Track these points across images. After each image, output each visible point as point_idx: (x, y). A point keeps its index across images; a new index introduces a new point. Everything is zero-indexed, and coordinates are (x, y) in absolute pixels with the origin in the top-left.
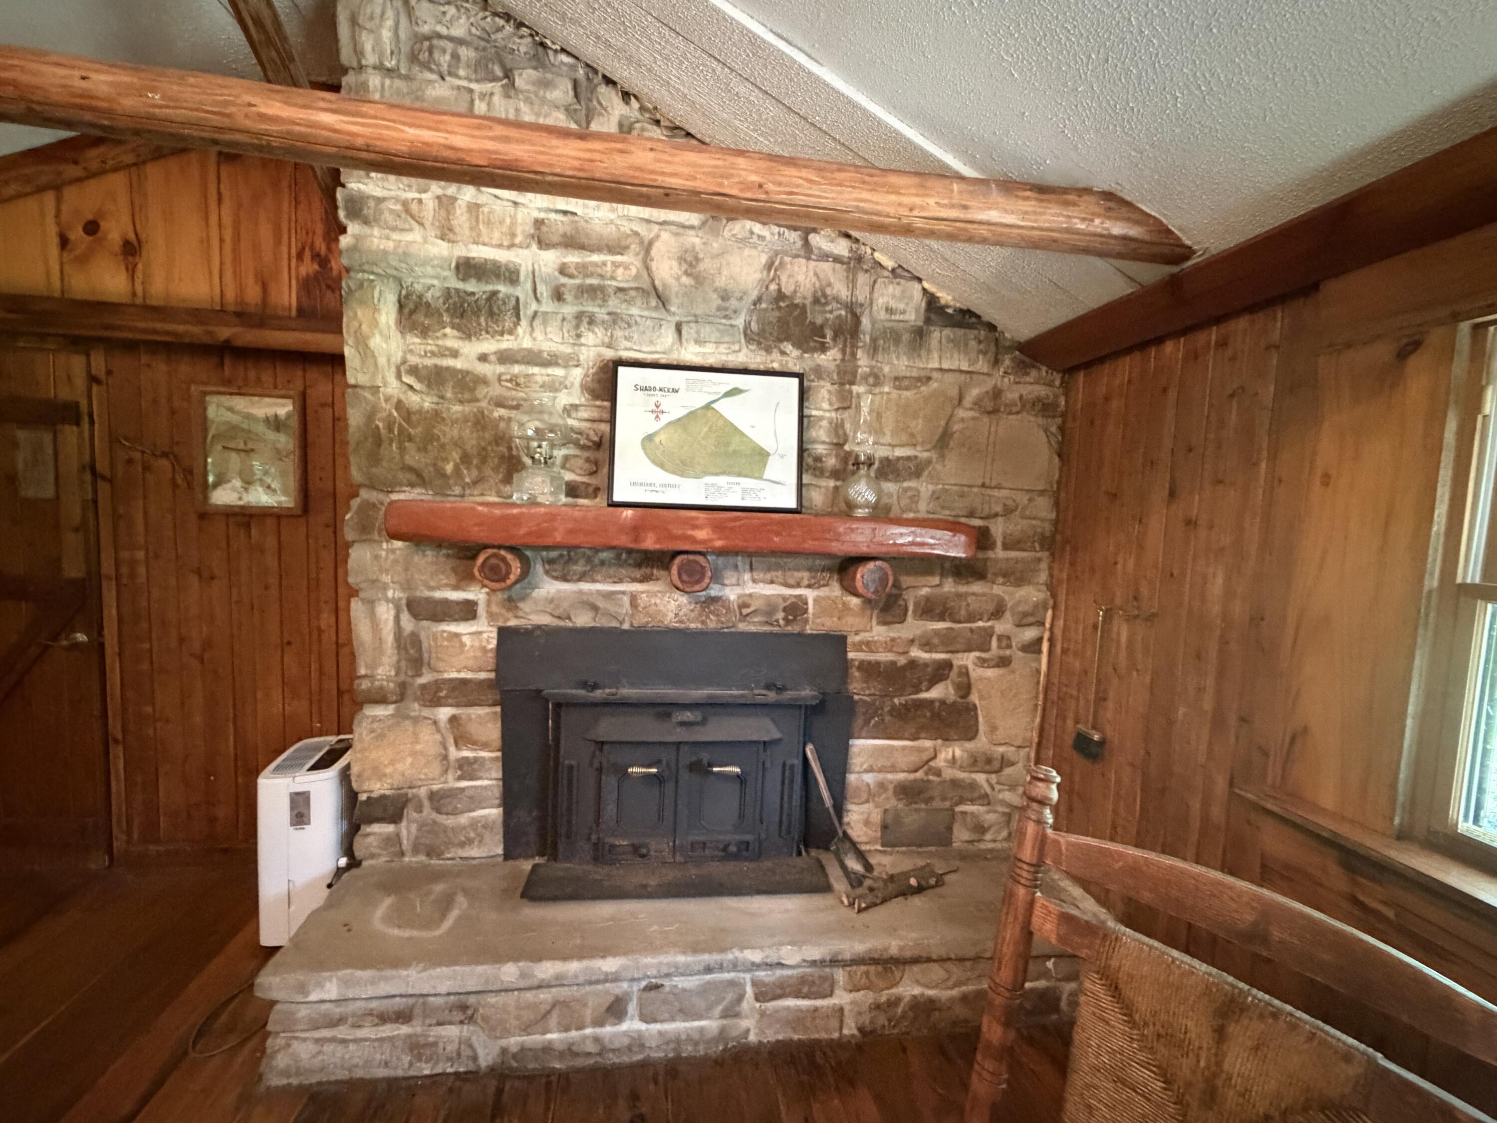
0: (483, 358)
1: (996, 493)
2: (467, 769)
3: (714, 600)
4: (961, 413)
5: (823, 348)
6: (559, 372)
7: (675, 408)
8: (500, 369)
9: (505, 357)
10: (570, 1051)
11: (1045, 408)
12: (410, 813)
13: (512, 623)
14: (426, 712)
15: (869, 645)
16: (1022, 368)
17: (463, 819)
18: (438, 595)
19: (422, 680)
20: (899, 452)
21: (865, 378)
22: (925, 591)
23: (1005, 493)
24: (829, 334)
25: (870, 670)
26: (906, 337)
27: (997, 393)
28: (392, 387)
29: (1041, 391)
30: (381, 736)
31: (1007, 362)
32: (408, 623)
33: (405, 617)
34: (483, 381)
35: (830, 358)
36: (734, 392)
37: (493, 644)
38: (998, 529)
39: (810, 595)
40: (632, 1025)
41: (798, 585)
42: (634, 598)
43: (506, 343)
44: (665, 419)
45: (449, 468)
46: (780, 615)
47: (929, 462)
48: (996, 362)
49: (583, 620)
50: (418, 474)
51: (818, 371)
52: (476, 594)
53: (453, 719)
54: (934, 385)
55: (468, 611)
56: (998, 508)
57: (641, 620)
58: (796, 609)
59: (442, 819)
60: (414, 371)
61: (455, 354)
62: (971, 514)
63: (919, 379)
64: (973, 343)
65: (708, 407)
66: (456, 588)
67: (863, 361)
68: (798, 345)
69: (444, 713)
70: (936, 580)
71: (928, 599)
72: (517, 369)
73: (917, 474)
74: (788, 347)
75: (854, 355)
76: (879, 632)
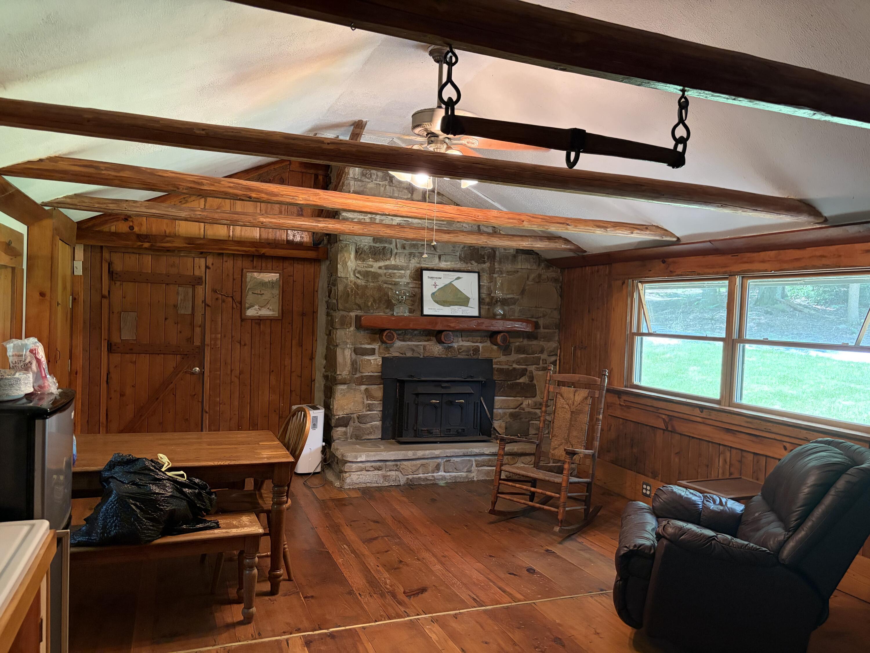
0: (380, 268)
1: (540, 309)
2: (370, 407)
3: (451, 347)
4: (529, 283)
5: (484, 263)
6: (403, 272)
7: (441, 284)
8: (385, 271)
9: (387, 267)
10: (426, 479)
11: (556, 280)
12: (351, 423)
13: (387, 355)
14: (357, 387)
15: (500, 363)
16: (548, 267)
17: (368, 425)
18: (363, 346)
19: (356, 376)
20: (509, 296)
21: (498, 272)
22: (517, 344)
23: (543, 309)
24: (486, 257)
25: (500, 371)
26: (510, 258)
27: (540, 276)
28: (352, 278)
29: (554, 275)
30: (344, 395)
31: (543, 265)
32: (354, 356)
33: (353, 354)
34: (380, 275)
35: (486, 265)
36: (458, 278)
37: (380, 363)
38: (541, 322)
39: (480, 345)
40: (441, 473)
41: (477, 342)
42: (424, 347)
43: (387, 263)
44: (438, 288)
45: (370, 304)
46: (472, 352)
47: (518, 299)
48: (539, 265)
49: (409, 354)
50: (359, 306)
51: (483, 269)
52: (375, 346)
53: (366, 389)
54: (520, 274)
55: (372, 352)
56: (541, 315)
57: (427, 354)
58: (476, 350)
59: (362, 425)
60: (359, 272)
61: (372, 267)
62: (532, 317)
63: (515, 272)
64: (532, 260)
65: (450, 283)
66: (369, 344)
67: (497, 265)
68: (476, 262)
69: (363, 387)
70: (521, 340)
71: (519, 346)
72: (390, 271)
73: (514, 304)
74: (473, 262)
75: (494, 264)
76: (503, 358)
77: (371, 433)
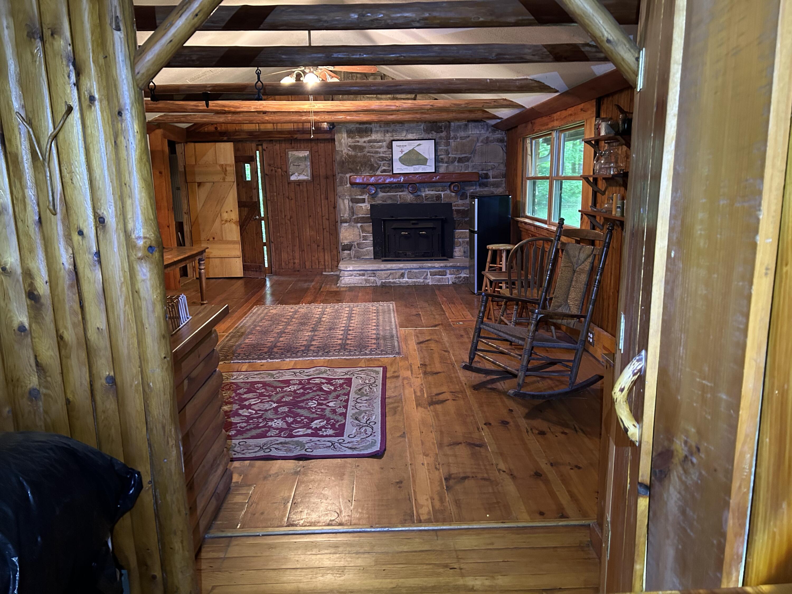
0: (365, 142)
1: (489, 164)
2: (365, 238)
3: (419, 195)
4: (479, 144)
5: (442, 132)
6: (381, 144)
7: (406, 150)
8: (368, 144)
9: (370, 142)
10: (394, 283)
11: (501, 141)
12: (353, 248)
13: (373, 203)
14: (355, 225)
15: (458, 205)
16: (494, 131)
17: (365, 250)
18: (357, 197)
19: (354, 217)
20: (463, 156)
21: (452, 138)
22: (472, 191)
23: (492, 164)
24: (443, 128)
25: (458, 211)
26: (463, 127)
27: (487, 138)
28: (345, 151)
29: (499, 136)
30: (346, 230)
31: (490, 130)
32: (351, 204)
33: (350, 202)
34: (364, 147)
35: (443, 134)
36: (419, 145)
37: (369, 208)
38: (490, 173)
39: (442, 193)
40: (406, 279)
41: (439, 191)
42: (400, 195)
43: (369, 138)
44: (404, 153)
45: (358, 168)
46: (435, 198)
47: (471, 157)
48: (487, 130)
49: (389, 202)
50: (351, 169)
51: (441, 138)
52: (366, 197)
53: (361, 226)
54: (470, 138)
55: (363, 201)
56: (490, 168)
57: (402, 201)
58: (439, 197)
59: (360, 250)
60: (350, 146)
61: (358, 142)
62: (482, 170)
63: (466, 137)
64: (480, 126)
65: (413, 149)
66: (361, 195)
67: (452, 134)
68: (435, 132)
69: (359, 225)
70: (474, 188)
71: (472, 193)
72: (371, 144)
73: (468, 161)
74: (433, 132)
75: (449, 133)
76: (460, 202)
77: (366, 255)
